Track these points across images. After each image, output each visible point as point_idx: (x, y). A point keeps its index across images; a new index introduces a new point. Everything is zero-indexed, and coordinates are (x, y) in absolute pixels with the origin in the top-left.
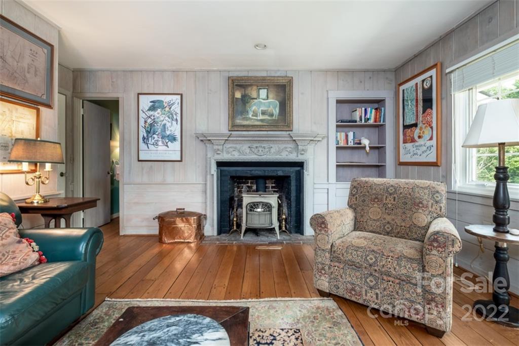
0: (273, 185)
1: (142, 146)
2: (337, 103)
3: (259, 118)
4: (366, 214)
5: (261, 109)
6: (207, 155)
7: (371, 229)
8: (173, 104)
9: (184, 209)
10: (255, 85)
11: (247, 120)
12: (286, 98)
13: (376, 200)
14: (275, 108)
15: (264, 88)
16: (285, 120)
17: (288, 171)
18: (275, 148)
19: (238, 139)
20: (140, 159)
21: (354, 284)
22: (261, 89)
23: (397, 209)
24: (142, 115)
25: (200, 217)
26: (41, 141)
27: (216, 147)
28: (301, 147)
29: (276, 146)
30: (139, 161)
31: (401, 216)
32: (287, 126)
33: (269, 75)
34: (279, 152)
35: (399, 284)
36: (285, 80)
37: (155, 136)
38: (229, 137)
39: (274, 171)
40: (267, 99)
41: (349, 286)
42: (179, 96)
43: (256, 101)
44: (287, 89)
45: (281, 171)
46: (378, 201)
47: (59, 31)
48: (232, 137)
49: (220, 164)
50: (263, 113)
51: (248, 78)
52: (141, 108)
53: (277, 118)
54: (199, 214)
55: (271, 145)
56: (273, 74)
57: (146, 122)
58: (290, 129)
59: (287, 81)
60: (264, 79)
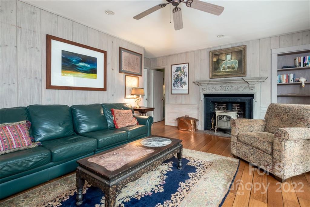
0: (238, 107)
1: (173, 87)
2: (278, 56)
3: (226, 71)
4: (270, 123)
5: (227, 66)
6: (199, 91)
7: (272, 131)
8: (185, 68)
9: (188, 116)
10: (224, 53)
11: (219, 72)
12: (243, 58)
13: (278, 116)
14: (235, 64)
15: (229, 54)
16: (241, 71)
17: (244, 99)
18: (235, 86)
19: (214, 82)
20: (172, 93)
21: (245, 152)
22: (227, 55)
23: (287, 121)
24: (173, 74)
25: (195, 120)
26: (139, 88)
27: (203, 87)
28: (251, 85)
29: (236, 85)
30: (172, 94)
31: (289, 125)
32: (243, 74)
33: (232, 46)
34: (238, 89)
35: (263, 153)
36: (242, 47)
37: (178, 83)
38: (209, 82)
39: (235, 99)
40: (231, 60)
41: (244, 153)
42: (187, 64)
43: (224, 61)
44: (243, 53)
45: (239, 99)
46: (279, 116)
47: (144, 49)
48: (211, 82)
49: (206, 95)
50: (229, 68)
51: (220, 50)
52: (172, 71)
53: (236, 70)
54: (195, 119)
55: (233, 85)
56: (235, 46)
57: (174, 77)
58: (244, 75)
59: (243, 48)
60: (229, 49)
